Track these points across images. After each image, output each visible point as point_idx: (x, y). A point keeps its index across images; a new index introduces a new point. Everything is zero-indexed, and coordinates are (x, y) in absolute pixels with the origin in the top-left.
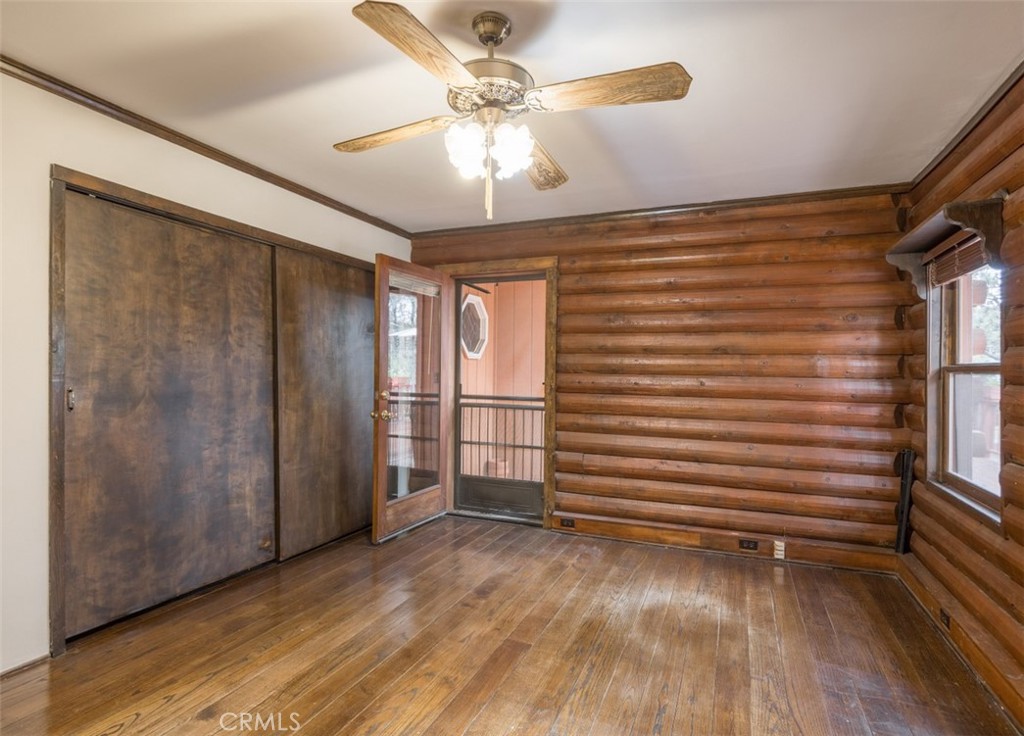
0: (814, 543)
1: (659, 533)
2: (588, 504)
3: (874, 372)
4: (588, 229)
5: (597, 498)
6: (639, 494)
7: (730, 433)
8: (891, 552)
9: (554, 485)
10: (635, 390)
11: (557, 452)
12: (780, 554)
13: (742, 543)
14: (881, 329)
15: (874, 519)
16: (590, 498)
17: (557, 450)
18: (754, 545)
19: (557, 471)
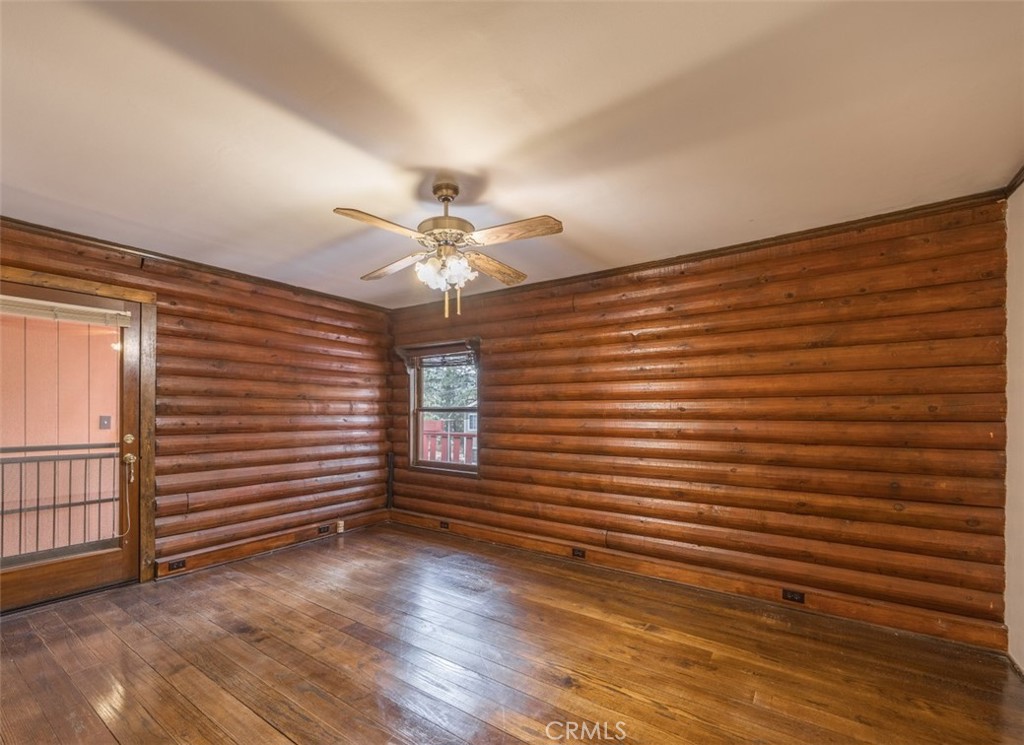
0: (356, 516)
1: (265, 543)
2: (194, 540)
3: (376, 411)
4: (191, 275)
5: (201, 532)
6: (243, 516)
7: (308, 456)
8: (385, 510)
9: (153, 533)
10: (240, 429)
11: (156, 498)
12: (341, 530)
13: (320, 530)
14: (379, 387)
15: (377, 495)
16: (195, 534)
17: (157, 495)
18: (326, 530)
19: (157, 517)
